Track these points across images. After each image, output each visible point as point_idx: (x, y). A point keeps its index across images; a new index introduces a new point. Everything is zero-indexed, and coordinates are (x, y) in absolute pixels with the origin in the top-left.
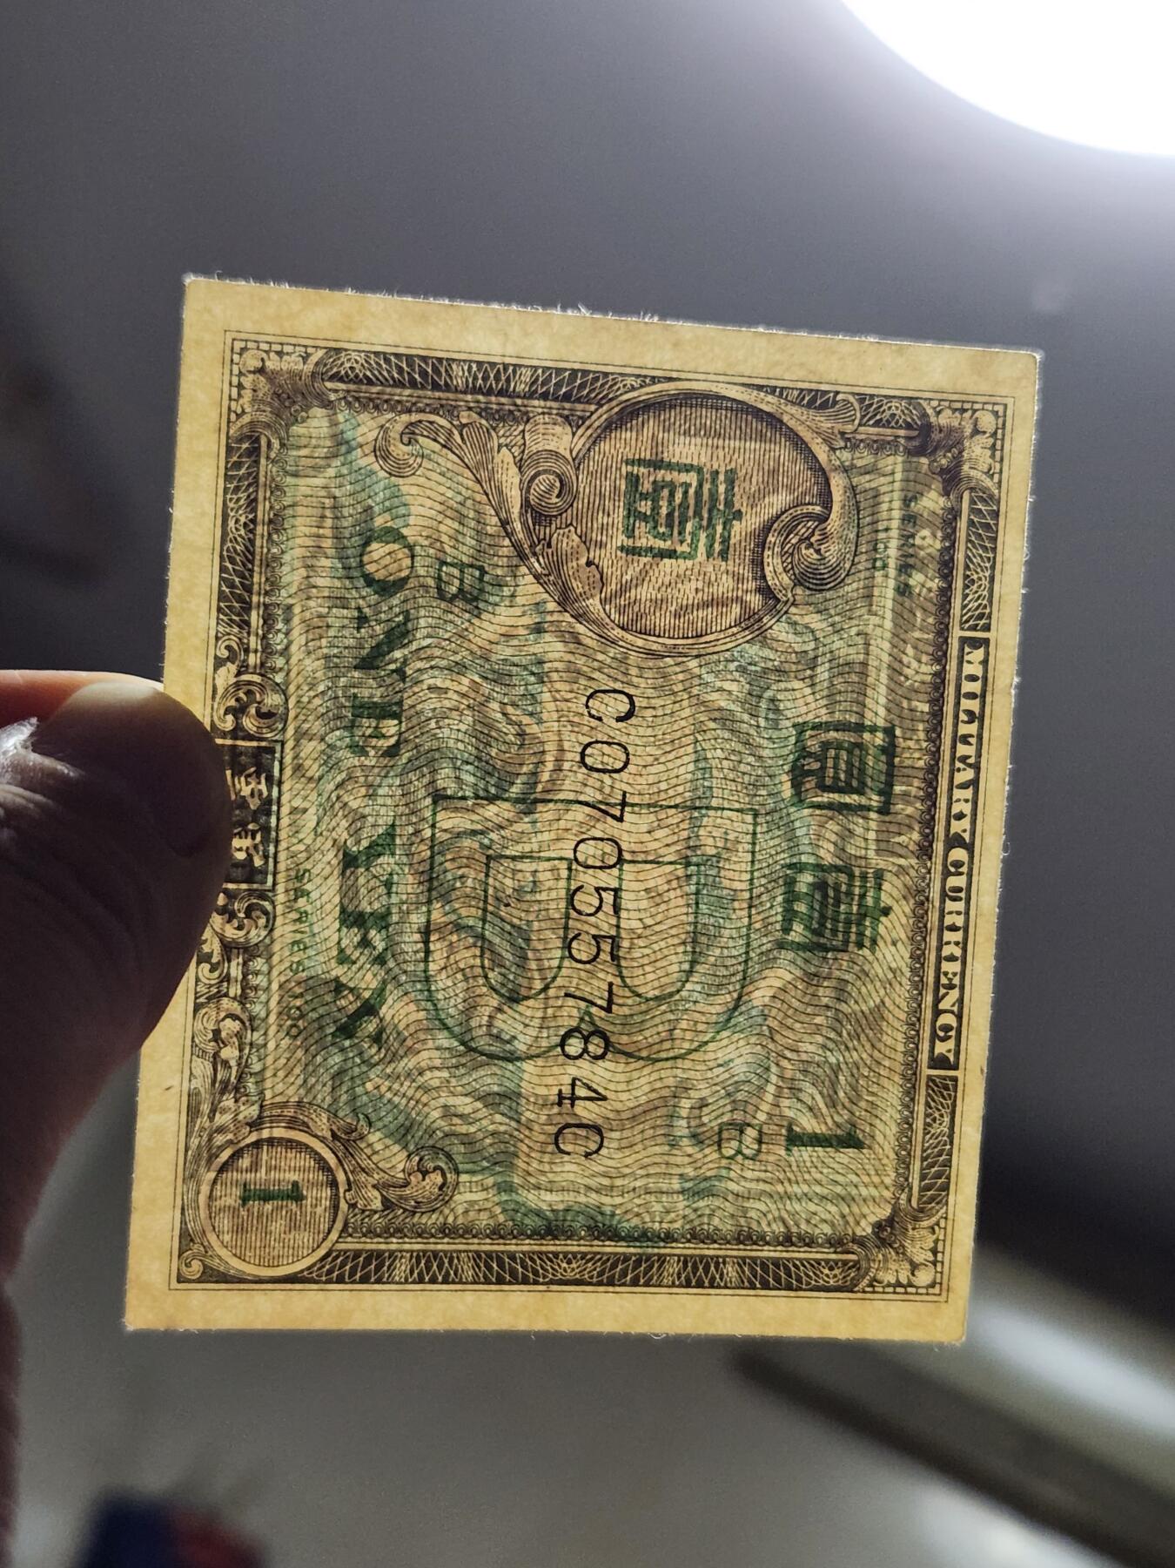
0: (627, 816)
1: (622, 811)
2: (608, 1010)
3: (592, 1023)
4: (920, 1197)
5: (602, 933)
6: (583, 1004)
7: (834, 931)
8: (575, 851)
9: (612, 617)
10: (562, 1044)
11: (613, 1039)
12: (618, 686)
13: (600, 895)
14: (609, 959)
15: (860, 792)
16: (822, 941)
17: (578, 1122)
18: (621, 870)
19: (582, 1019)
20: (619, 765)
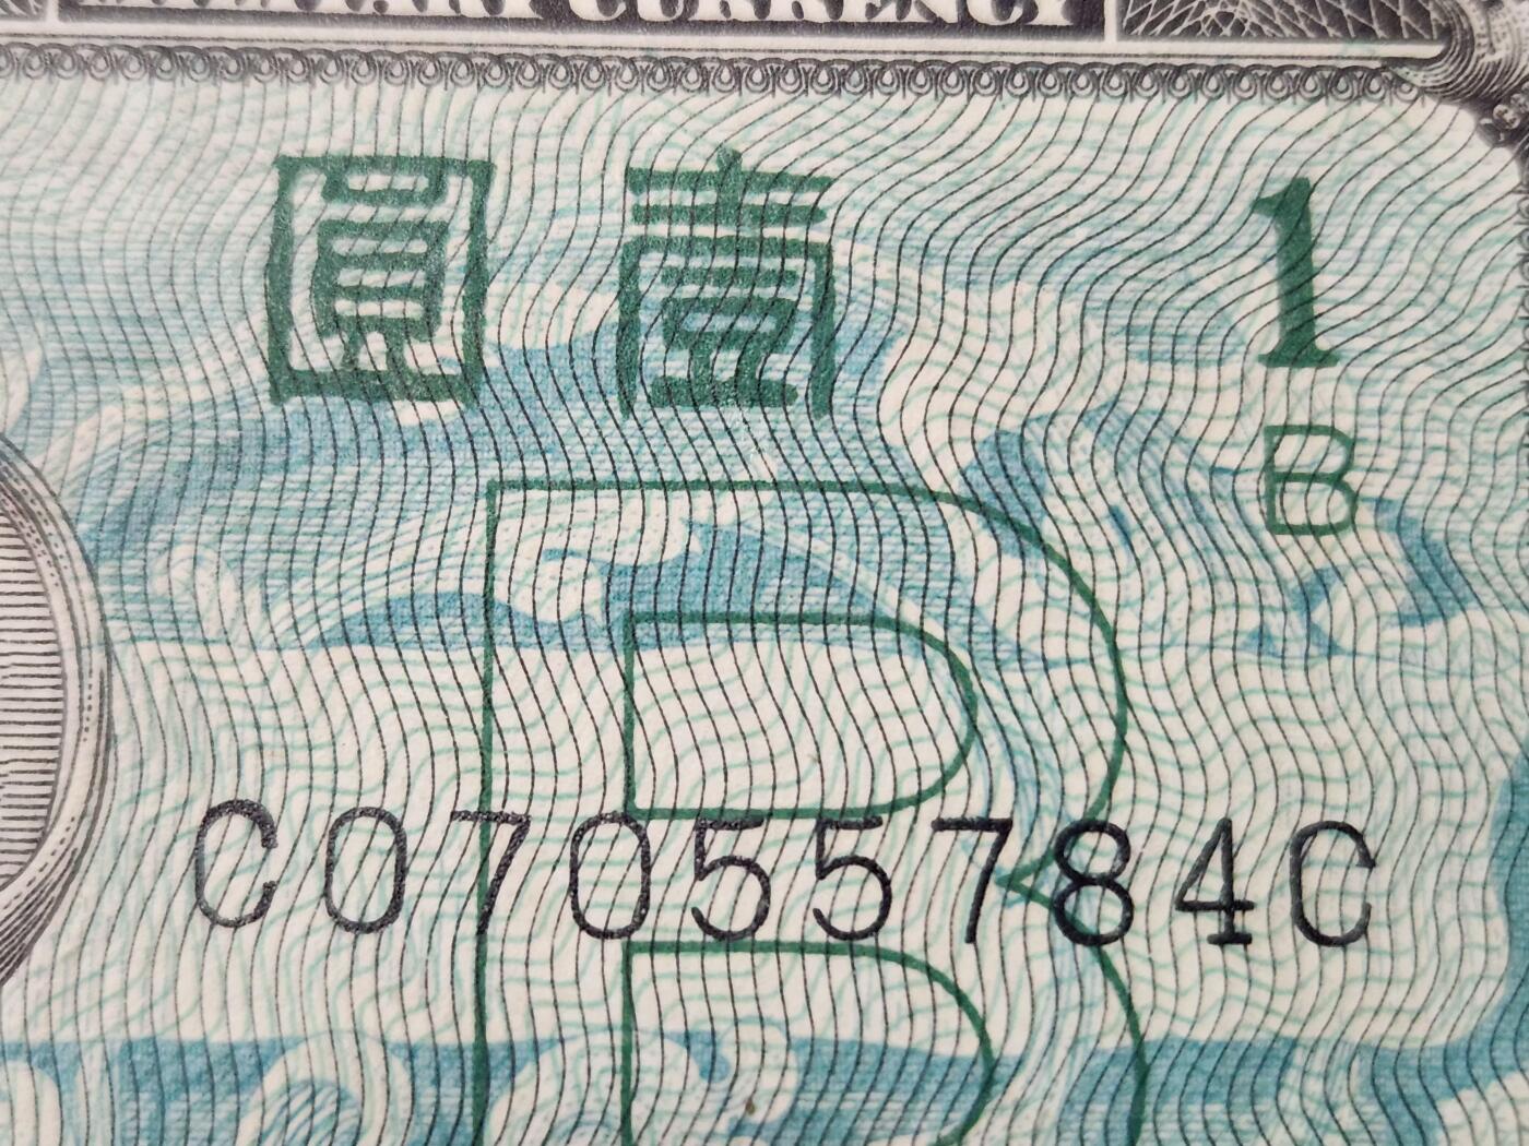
0: (516, 806)
1: (503, 818)
2: (1004, 828)
3: (1041, 865)
4: (1415, 37)
5: (812, 854)
6: (993, 893)
7: (782, 277)
8: (604, 935)
9: (13, 870)
10: (1096, 941)
11: (1076, 812)
12: (183, 851)
13: (713, 867)
14: (876, 833)
15: (443, 230)
16: (806, 304)
17: (1288, 890)
18: (651, 814)
19: (1031, 895)
20: (385, 839)
